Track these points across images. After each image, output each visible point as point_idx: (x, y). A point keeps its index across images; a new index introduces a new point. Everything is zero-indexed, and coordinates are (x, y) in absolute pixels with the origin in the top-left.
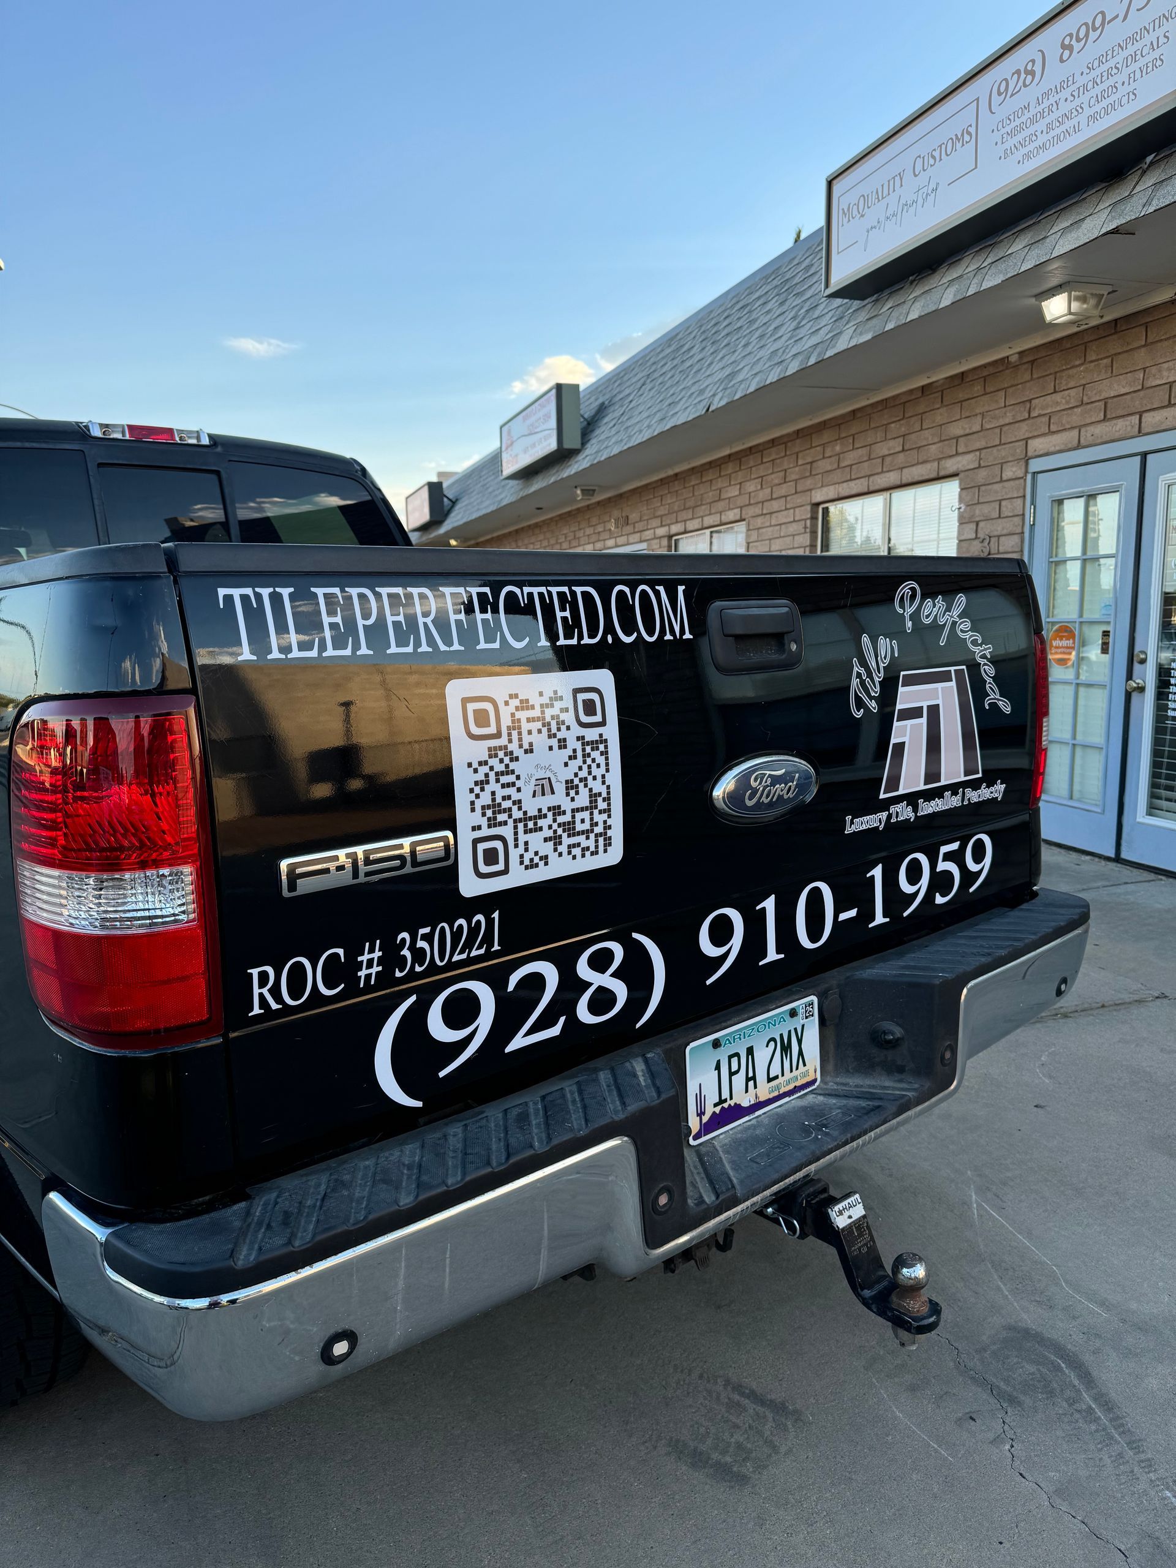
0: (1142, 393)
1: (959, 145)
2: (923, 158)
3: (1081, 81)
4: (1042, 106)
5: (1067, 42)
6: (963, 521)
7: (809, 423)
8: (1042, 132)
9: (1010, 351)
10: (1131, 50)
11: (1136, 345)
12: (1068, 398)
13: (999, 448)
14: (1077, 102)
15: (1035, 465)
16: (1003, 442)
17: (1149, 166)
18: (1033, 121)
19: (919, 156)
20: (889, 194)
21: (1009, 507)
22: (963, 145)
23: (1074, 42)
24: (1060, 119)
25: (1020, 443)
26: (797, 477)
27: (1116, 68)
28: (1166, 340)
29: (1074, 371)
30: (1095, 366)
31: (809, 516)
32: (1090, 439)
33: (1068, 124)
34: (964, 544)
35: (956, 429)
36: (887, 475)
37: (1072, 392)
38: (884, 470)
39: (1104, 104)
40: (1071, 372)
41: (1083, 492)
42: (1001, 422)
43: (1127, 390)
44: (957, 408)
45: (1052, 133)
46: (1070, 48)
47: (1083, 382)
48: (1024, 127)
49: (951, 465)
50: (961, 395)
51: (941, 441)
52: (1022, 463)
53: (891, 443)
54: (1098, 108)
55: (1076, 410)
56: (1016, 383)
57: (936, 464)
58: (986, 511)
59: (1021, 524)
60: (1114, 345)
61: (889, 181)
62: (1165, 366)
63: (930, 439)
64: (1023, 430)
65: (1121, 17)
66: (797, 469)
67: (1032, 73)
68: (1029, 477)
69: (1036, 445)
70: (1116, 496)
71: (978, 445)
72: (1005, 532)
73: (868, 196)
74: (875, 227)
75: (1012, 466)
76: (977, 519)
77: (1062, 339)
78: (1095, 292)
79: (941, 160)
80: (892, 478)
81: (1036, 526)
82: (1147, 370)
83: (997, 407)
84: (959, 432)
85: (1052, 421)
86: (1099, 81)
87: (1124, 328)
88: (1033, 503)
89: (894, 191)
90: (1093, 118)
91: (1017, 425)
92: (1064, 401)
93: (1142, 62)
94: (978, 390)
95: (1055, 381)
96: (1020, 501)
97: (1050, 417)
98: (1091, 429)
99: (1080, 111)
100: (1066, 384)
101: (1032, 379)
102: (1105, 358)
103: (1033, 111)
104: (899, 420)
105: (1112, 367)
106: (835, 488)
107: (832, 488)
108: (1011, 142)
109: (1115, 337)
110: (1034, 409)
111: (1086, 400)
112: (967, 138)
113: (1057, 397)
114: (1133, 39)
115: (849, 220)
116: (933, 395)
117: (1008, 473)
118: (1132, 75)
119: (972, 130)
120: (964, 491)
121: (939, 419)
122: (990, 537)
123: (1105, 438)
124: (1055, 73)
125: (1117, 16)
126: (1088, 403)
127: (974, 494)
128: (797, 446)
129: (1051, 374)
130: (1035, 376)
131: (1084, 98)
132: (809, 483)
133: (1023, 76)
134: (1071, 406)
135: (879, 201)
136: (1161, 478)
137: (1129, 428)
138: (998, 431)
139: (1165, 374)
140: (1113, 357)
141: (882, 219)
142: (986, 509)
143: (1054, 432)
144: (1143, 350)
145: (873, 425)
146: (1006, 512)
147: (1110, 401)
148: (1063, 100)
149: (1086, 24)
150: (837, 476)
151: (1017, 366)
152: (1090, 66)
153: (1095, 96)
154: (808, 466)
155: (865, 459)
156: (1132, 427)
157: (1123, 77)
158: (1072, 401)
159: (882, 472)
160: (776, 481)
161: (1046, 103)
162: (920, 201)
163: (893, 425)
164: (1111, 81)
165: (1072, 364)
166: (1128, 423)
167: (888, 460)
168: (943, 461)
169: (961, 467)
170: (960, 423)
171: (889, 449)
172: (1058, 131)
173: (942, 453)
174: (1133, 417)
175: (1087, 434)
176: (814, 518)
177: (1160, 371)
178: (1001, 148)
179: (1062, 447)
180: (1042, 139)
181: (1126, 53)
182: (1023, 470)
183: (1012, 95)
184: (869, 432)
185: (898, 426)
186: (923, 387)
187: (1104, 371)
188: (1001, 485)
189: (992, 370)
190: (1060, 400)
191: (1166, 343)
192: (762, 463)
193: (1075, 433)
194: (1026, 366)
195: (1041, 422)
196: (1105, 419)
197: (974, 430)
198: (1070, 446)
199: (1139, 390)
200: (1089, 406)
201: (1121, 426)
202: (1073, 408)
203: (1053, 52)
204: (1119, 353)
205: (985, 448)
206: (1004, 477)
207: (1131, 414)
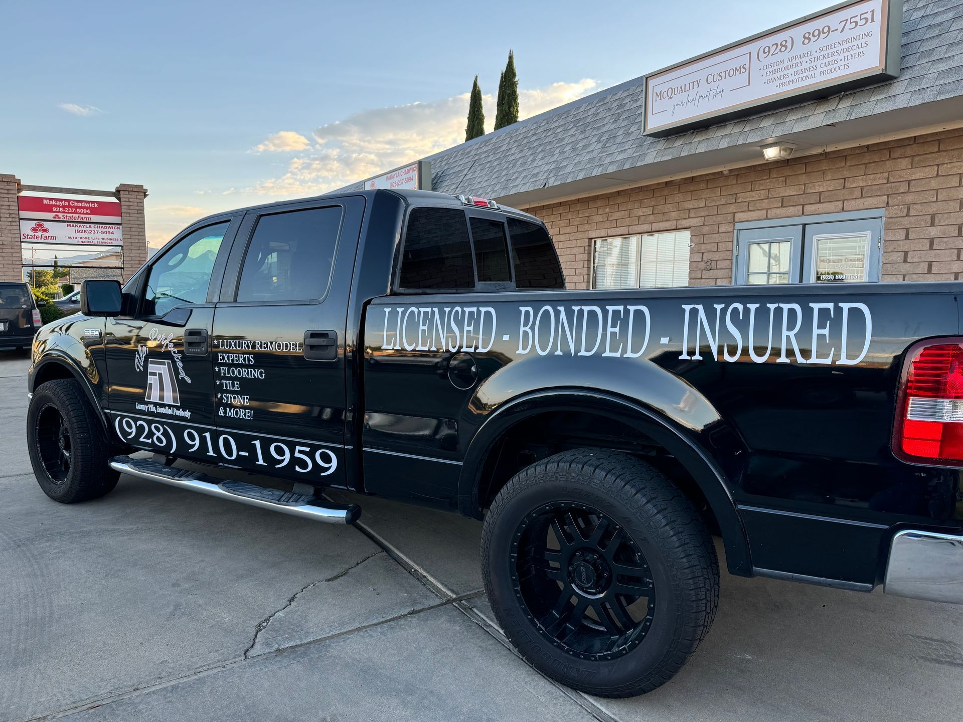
0: (804, 196)
1: (738, 73)
2: (714, 75)
3: (815, 55)
4: (792, 63)
5: (807, 35)
6: (692, 252)
7: (588, 195)
8: (792, 74)
9: (725, 169)
10: (845, 46)
11: (799, 172)
12: (759, 195)
13: (717, 216)
14: (813, 64)
15: (738, 226)
16: (719, 213)
17: (843, 97)
18: (786, 68)
19: (711, 74)
20: (689, 90)
21: (724, 246)
22: (740, 73)
23: (811, 36)
24: (803, 70)
25: (731, 215)
26: (578, 223)
27: (836, 52)
28: (817, 171)
29: (763, 182)
30: (776, 180)
31: (587, 244)
32: (774, 216)
33: (807, 73)
34: (694, 264)
35: (689, 205)
36: (642, 226)
37: (762, 192)
38: (640, 223)
39: (830, 67)
40: (761, 182)
41: (768, 241)
42: (718, 203)
43: (794, 193)
44: (689, 194)
45: (797, 76)
46: (809, 39)
47: (769, 187)
48: (780, 71)
49: (685, 223)
50: (692, 188)
51: (678, 211)
52: (732, 224)
53: (645, 210)
54: (826, 68)
55: (764, 201)
56: (727, 184)
57: (675, 222)
58: (709, 248)
59: (731, 255)
60: (787, 171)
61: (689, 83)
62: (817, 184)
63: (671, 209)
64: (732, 208)
65: (840, 30)
66: (578, 219)
67: (786, 47)
68: (735, 232)
69: (739, 216)
70: (789, 244)
71: (703, 214)
72: (721, 258)
73: (674, 89)
74: (680, 105)
75: (725, 226)
76: (703, 251)
77: (756, 165)
78: (789, 147)
79: (725, 78)
80: (646, 227)
81: (739, 256)
82: (806, 185)
83: (715, 196)
84: (690, 206)
85: (750, 205)
86: (826, 56)
87: (792, 164)
88: (738, 244)
89: (693, 88)
90: (824, 73)
91: (728, 205)
92: (757, 196)
93: (852, 52)
94: (703, 186)
95: (752, 185)
96: (730, 244)
97: (749, 203)
98: (774, 211)
99: (815, 68)
100: (759, 188)
101: (737, 184)
102: (782, 177)
103: (786, 64)
104: (650, 198)
105: (786, 181)
106: (605, 231)
107: (603, 230)
108: (771, 76)
109: (788, 167)
110: (739, 198)
111: (770, 196)
112: (743, 70)
113: (753, 194)
114: (847, 41)
115: (661, 99)
116: (674, 187)
117: (723, 229)
118: (846, 57)
119: (747, 67)
120: (694, 237)
121: (677, 199)
122: (711, 261)
123: (782, 216)
124: (799, 49)
125: (837, 29)
126: (771, 198)
127: (701, 238)
128: (578, 207)
129: (749, 182)
130: (739, 182)
131: (819, 63)
132: (587, 227)
133: (779, 47)
134: (761, 198)
135: (682, 92)
136: (814, 237)
137: (797, 212)
138: (716, 207)
139: (817, 187)
140: (786, 177)
141: (685, 101)
142: (709, 247)
143: (751, 211)
144: (804, 175)
145: (631, 199)
146: (721, 248)
147: (785, 198)
148: (805, 62)
149: (819, 30)
150: (607, 224)
151: (728, 176)
152: (821, 49)
153: (824, 63)
154: (587, 219)
155: (627, 217)
156: (798, 211)
157: (842, 56)
158: (762, 196)
159: (638, 224)
160: (563, 225)
161: (794, 61)
162: (711, 96)
163: (646, 200)
164: (834, 58)
165: (762, 178)
166: (796, 209)
167: (643, 218)
168: (680, 221)
169: (691, 224)
170: (692, 202)
171: (643, 213)
172: (800, 76)
173: (680, 216)
174: (799, 207)
175: (771, 213)
176: (590, 246)
177: (814, 186)
178: (765, 79)
179: (757, 218)
180: (791, 78)
181: (842, 47)
182: (732, 228)
183: (772, 55)
184: (629, 203)
185: (649, 201)
186: (666, 182)
187: (781, 183)
188: (718, 235)
189: (712, 177)
190: (755, 195)
191: (817, 173)
192: (552, 214)
193: (765, 212)
194: (733, 177)
195: (743, 205)
196: (782, 206)
197: (700, 206)
198: (761, 218)
199: (802, 194)
200: (772, 200)
201: (792, 210)
202: (763, 199)
203: (799, 39)
204: (790, 176)
205: (707, 216)
206: (720, 231)
207: (797, 205)
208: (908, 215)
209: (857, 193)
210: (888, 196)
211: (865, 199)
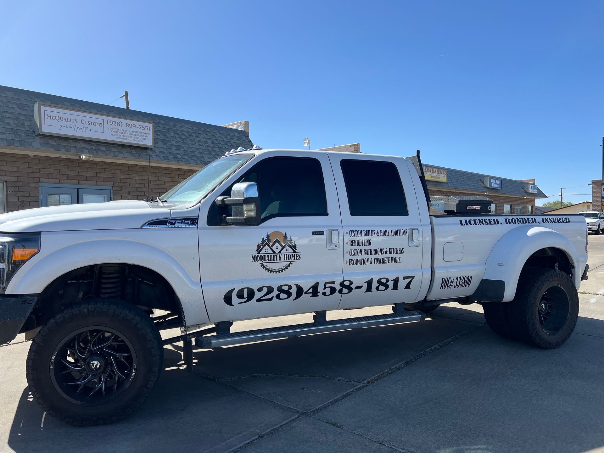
1: (98, 125)
3: (131, 133)
4: (122, 132)
6: (10, 195)
8: (122, 136)
12: (54, 171)
13: (27, 178)
15: (41, 185)
16: (29, 176)
20: (71, 122)
21: (34, 194)
23: (129, 125)
24: (127, 136)
25: (37, 178)
27: (138, 135)
33: (129, 138)
34: (12, 202)
42: (27, 171)
43: (74, 174)
45: (125, 138)
47: (59, 169)
48: (118, 132)
52: (37, 184)
55: (57, 175)
58: (23, 194)
59: (39, 199)
61: (71, 119)
64: (38, 175)
65: (139, 128)
68: (40, 188)
69: (43, 180)
71: (17, 175)
72: (32, 200)
73: (61, 118)
75: (33, 184)
83: (24, 167)
84: (6, 169)
86: (135, 135)
89: (73, 122)
90: (135, 140)
91: (35, 173)
94: (15, 160)
95: (49, 166)
96: (38, 193)
97: (48, 174)
98: (64, 180)
101: (39, 163)
105: (69, 168)
110: (41, 171)
111: (60, 173)
113: (50, 170)
114: (141, 133)
118: (142, 138)
120: (10, 187)
122: (25, 201)
123: (67, 183)
127: (16, 188)
129: (47, 164)
130: (41, 163)
131: (132, 136)
134: (55, 173)
138: (26, 173)
143: (50, 178)
146: (32, 195)
147: (69, 175)
151: (33, 158)
152: (134, 131)
156: (76, 182)
157: (140, 137)
162: (84, 130)
170: (7, 167)
175: (62, 181)
178: (111, 133)
179: (53, 182)
187: (66, 168)
188: (29, 188)
193: (58, 180)
194: (37, 159)
195: (45, 175)
196: (68, 179)
197: (14, 170)
198: (56, 182)
199: (77, 175)
200: (62, 175)
201: (73, 182)
205: (20, 176)
206: (30, 186)
207: (76, 180)
208: (121, 190)
209: (102, 179)
210: (114, 182)
211: (106, 182)
